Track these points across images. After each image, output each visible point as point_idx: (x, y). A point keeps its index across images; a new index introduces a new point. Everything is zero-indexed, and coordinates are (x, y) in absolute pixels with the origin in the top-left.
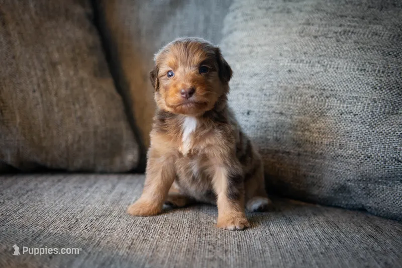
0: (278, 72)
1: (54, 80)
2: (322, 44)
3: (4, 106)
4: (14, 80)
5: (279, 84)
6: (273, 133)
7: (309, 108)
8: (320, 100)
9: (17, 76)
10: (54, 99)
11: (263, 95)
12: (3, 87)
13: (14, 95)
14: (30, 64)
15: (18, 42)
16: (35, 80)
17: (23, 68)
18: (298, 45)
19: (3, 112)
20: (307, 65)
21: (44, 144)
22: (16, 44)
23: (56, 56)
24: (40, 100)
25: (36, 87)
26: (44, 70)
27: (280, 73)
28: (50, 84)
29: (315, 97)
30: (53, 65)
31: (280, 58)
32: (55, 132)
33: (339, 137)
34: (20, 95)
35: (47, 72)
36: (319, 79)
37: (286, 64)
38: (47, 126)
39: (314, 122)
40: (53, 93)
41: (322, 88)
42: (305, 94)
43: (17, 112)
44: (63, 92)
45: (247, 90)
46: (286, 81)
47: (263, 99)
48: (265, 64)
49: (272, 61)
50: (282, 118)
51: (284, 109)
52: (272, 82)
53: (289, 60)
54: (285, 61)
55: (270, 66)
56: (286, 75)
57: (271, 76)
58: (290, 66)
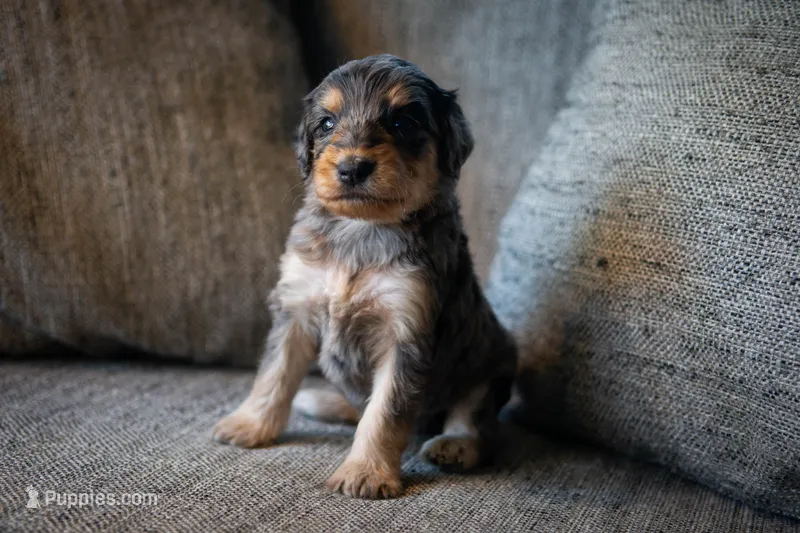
0: (663, 158)
1: (163, 148)
2: (775, 91)
3: (39, 207)
4: (69, 147)
5: (663, 188)
6: (639, 315)
7: (722, 259)
8: (749, 240)
9: (77, 137)
11: (626, 217)
12: (43, 163)
13: (66, 183)
14: (110, 110)
15: (86, 59)
16: (117, 146)
17: (92, 120)
18: (717, 89)
19: (37, 220)
20: (732, 145)
21: (131, 297)
22: (80, 64)
23: (174, 92)
24: (125, 195)
25: (118, 165)
26: (141, 126)
27: (668, 161)
29: (739, 231)
30: (165, 114)
31: (673, 123)
32: (157, 271)
33: (782, 343)
34: (79, 182)
35: (148, 131)
36: (753, 185)
37: (684, 139)
38: (140, 255)
39: (730, 295)
41: (758, 209)
42: (717, 220)
43: (69, 220)
44: (183, 177)
45: (597, 199)
46: (678, 183)
47: (624, 224)
48: (641, 135)
49: (655, 128)
50: (660, 277)
51: (667, 257)
52: (649, 183)
53: (691, 129)
54: (684, 131)
55: (650, 143)
56: (679, 169)
57: (649, 169)
58: (692, 146)
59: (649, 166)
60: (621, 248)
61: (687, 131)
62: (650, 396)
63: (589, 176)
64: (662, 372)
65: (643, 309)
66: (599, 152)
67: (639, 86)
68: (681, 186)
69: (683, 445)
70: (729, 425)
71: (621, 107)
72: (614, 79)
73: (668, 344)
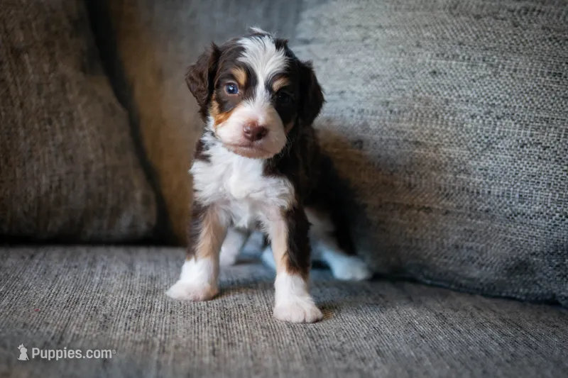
0: (413, 73)
2: (489, 29)
5: (416, 93)
6: (405, 176)
7: (468, 136)
8: (486, 122)
10: (20, 114)
11: (388, 112)
18: (448, 30)
20: (465, 63)
23: (20, 38)
27: (417, 75)
28: (12, 87)
29: (478, 117)
31: (416, 51)
33: (519, 184)
35: (6, 67)
36: (485, 88)
37: (427, 61)
39: (476, 157)
40: (18, 103)
41: (490, 103)
42: (461, 111)
44: (34, 101)
45: (360, 102)
46: (428, 89)
47: (387, 118)
48: (392, 59)
49: (403, 54)
50: (420, 150)
51: (424, 136)
52: (404, 90)
53: (432, 54)
54: (427, 56)
55: (400, 64)
56: (427, 80)
57: (402, 81)
58: (435, 65)
59: (403, 78)
60: (387, 133)
61: (429, 55)
62: (410, 228)
63: (348, 88)
64: (421, 212)
65: (407, 172)
66: (354, 71)
67: (380, 27)
68: (430, 91)
69: (435, 259)
70: (473, 241)
71: (367, 41)
72: (357, 23)
73: (426, 193)
